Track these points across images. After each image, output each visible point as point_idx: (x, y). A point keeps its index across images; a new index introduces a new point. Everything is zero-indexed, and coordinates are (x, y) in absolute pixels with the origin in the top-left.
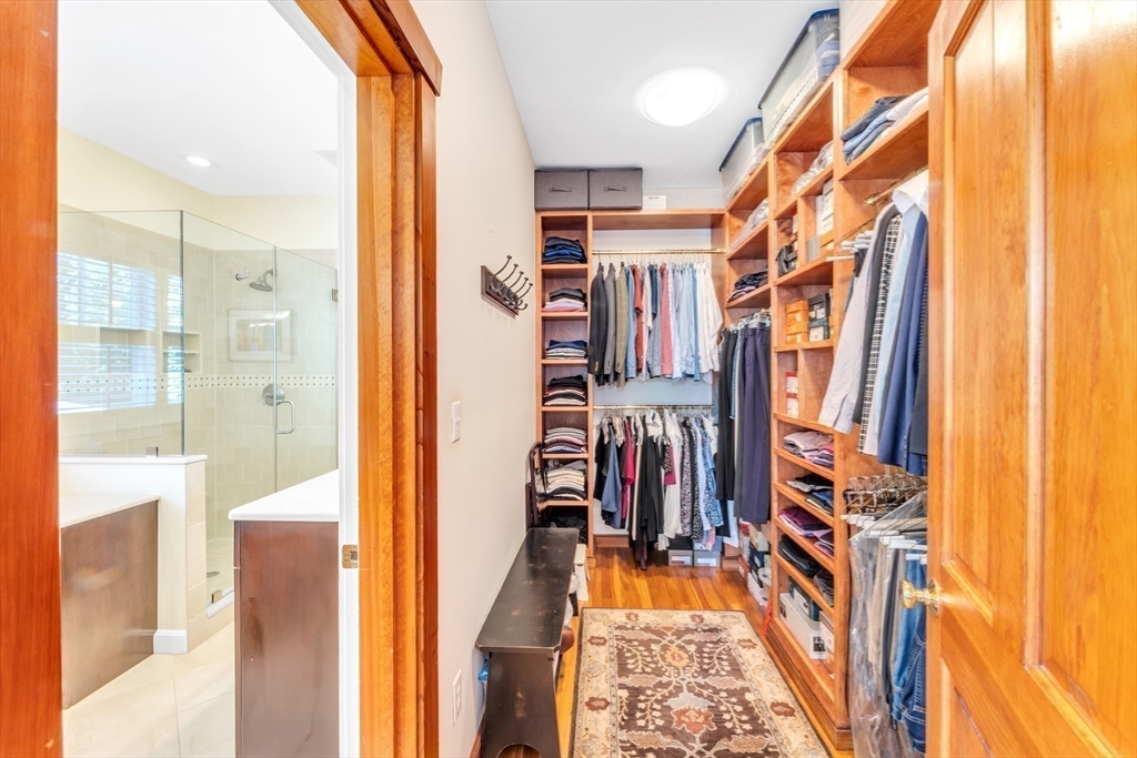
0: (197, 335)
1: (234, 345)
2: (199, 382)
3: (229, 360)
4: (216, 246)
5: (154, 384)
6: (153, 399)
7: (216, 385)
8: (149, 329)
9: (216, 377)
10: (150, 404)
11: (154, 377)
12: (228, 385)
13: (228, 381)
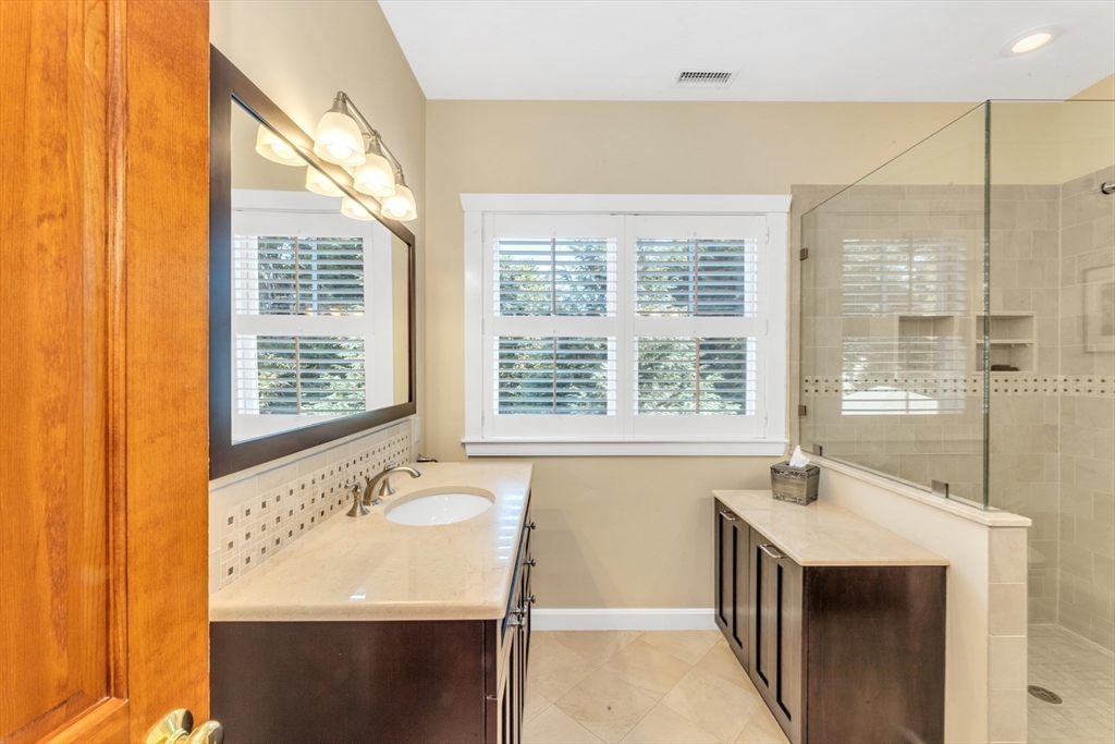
0: (1031, 316)
1: (1094, 327)
2: (1031, 385)
3: (1088, 353)
4: (1061, 179)
5: (962, 386)
6: (962, 406)
7: (1061, 389)
8: (958, 314)
9: (1061, 378)
10: (959, 412)
11: (963, 378)
12: (1084, 393)
13: (1084, 384)
